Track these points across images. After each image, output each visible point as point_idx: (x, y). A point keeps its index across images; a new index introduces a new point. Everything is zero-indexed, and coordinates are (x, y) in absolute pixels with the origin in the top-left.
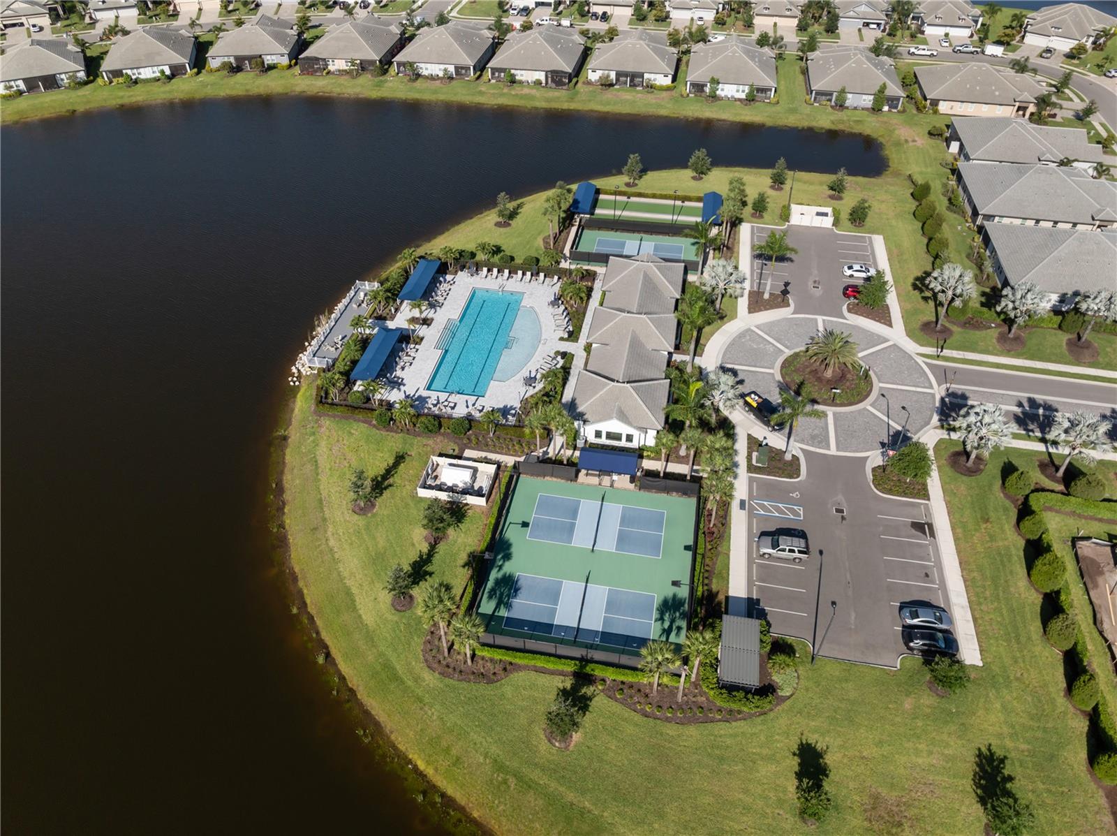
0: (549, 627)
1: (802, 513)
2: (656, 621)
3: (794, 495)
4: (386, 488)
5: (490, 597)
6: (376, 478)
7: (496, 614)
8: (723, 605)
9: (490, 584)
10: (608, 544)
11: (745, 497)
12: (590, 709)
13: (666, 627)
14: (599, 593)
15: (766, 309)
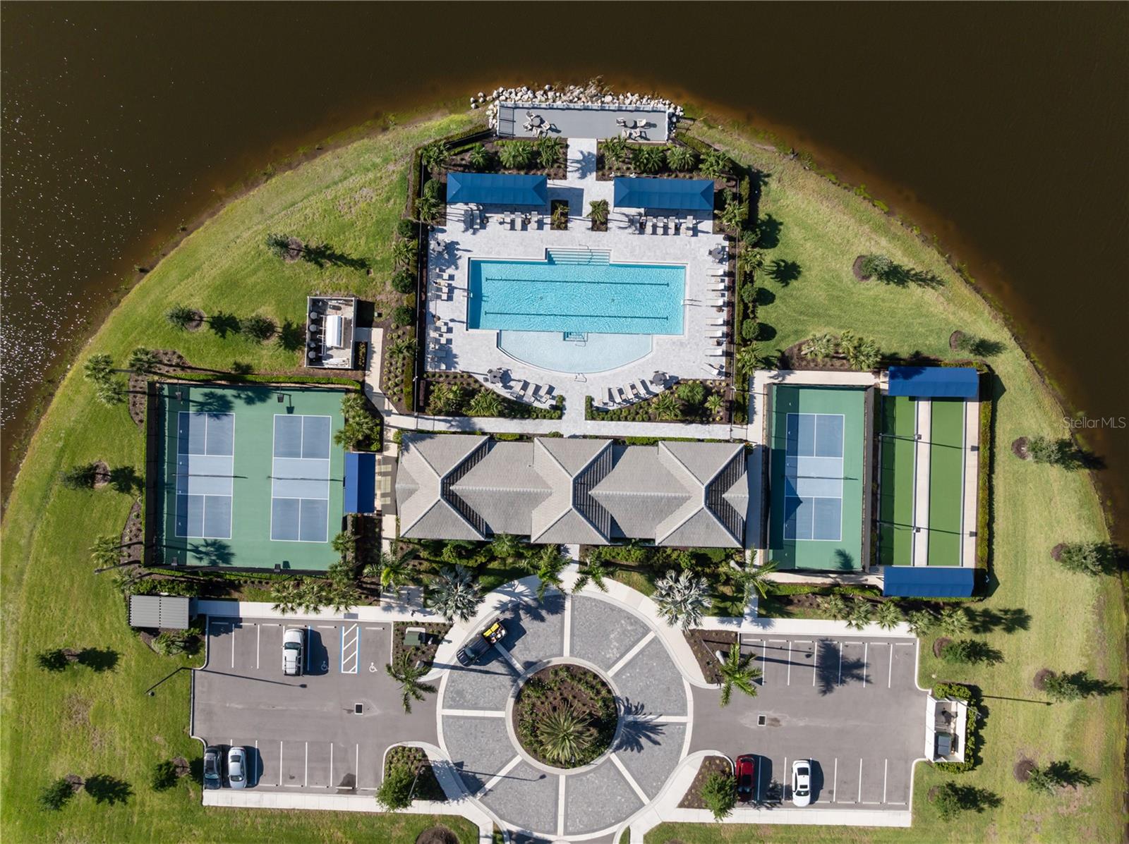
0: (185, 450)
1: (350, 672)
2: (205, 540)
3: (372, 667)
4: (317, 263)
5: (206, 395)
6: (329, 249)
7: (191, 404)
8: (227, 597)
9: (219, 392)
10: (278, 491)
11: (361, 619)
12: (121, 494)
13: (200, 549)
14: (227, 489)
15: (695, 653)
